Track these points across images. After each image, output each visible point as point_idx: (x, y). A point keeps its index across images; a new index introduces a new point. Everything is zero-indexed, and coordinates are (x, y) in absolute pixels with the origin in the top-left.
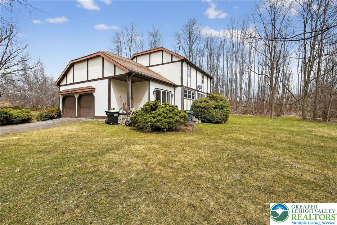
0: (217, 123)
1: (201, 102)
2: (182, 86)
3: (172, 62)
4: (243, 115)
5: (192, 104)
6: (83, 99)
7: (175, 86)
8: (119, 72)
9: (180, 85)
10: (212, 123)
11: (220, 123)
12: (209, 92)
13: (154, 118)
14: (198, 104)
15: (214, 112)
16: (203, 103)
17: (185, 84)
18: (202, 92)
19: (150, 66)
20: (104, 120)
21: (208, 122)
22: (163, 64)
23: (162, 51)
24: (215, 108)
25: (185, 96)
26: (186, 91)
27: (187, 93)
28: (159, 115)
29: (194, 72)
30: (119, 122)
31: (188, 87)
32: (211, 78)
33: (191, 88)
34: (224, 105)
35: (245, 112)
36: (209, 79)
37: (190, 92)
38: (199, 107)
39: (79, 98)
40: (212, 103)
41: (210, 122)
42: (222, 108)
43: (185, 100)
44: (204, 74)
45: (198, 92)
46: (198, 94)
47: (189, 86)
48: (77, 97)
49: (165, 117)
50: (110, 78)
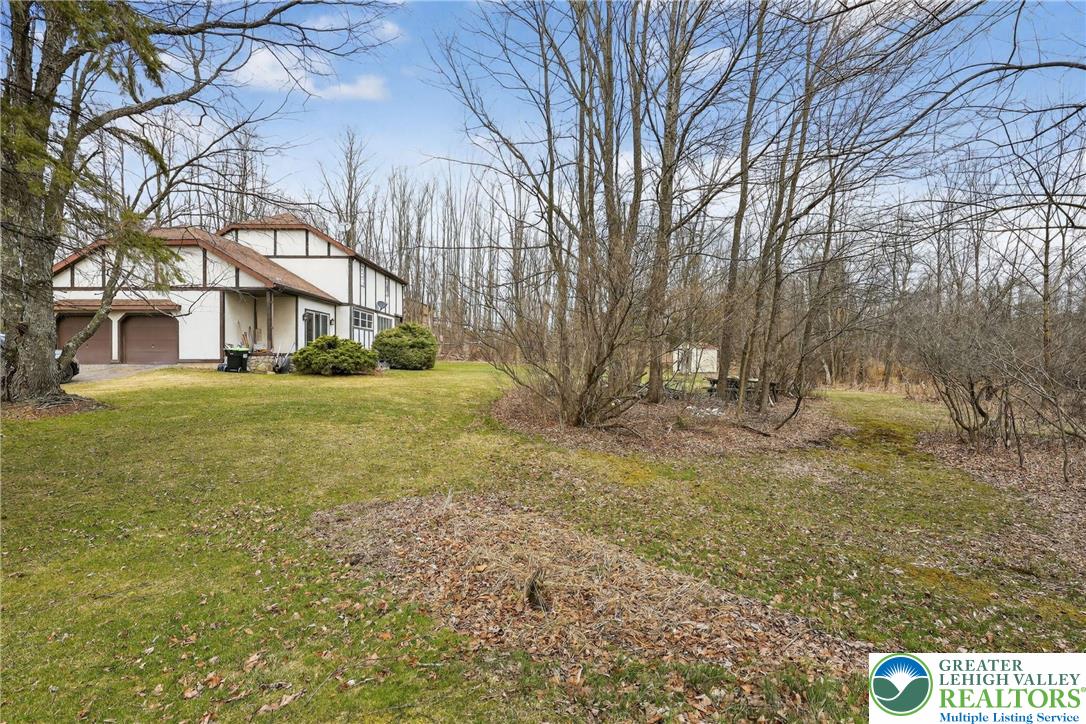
0: (415, 368)
1: (390, 337)
2: (350, 304)
3: (329, 256)
4: (471, 363)
5: (371, 340)
6: (131, 325)
7: (335, 304)
8: (247, 282)
9: (347, 302)
10: (407, 369)
11: (420, 369)
12: (400, 313)
13: (336, 357)
14: (386, 340)
15: (410, 353)
16: (393, 338)
17: (356, 301)
18: (385, 314)
19: (276, 256)
20: (215, 366)
21: (401, 369)
22: (307, 256)
23: (307, 232)
24: (412, 346)
25: (357, 322)
26: (357, 314)
27: (360, 318)
28: (342, 354)
29: (370, 273)
30: (248, 369)
31: (360, 306)
32: (404, 283)
33: (365, 308)
34: (426, 341)
35: (474, 357)
36: (399, 287)
37: (364, 316)
38: (386, 345)
39: (123, 323)
40: (407, 339)
41: (405, 367)
42: (423, 346)
43: (356, 331)
44: (389, 276)
45: (380, 315)
46: (379, 317)
47: (363, 305)
48: (115, 320)
49: (351, 358)
50: (225, 292)
